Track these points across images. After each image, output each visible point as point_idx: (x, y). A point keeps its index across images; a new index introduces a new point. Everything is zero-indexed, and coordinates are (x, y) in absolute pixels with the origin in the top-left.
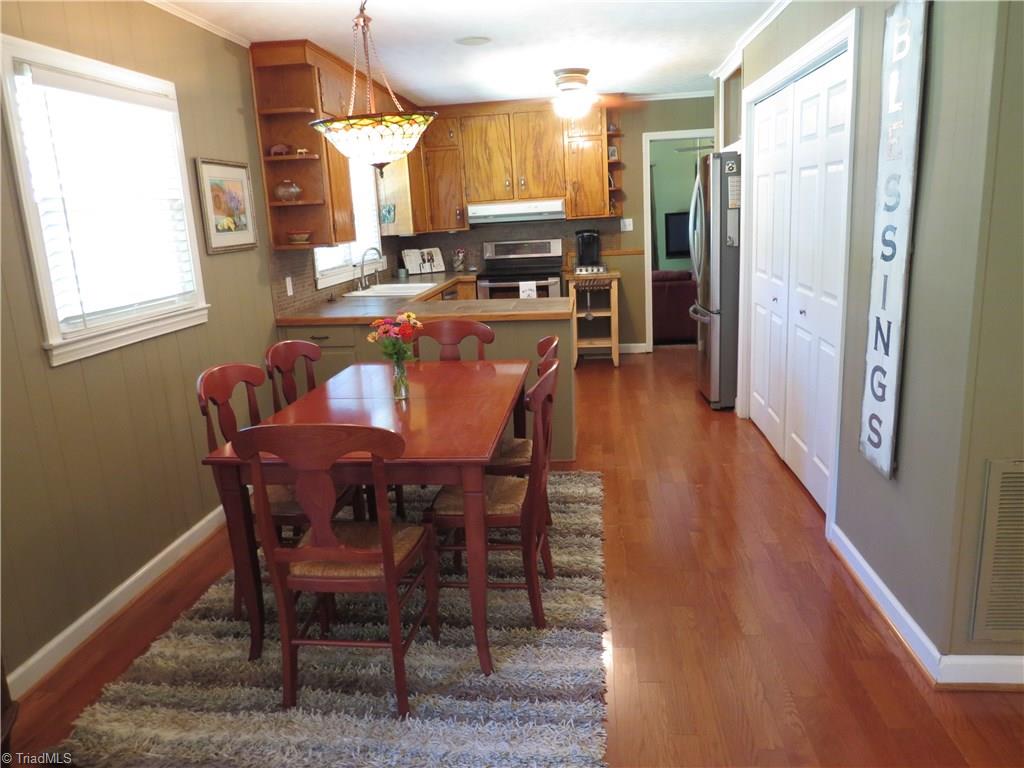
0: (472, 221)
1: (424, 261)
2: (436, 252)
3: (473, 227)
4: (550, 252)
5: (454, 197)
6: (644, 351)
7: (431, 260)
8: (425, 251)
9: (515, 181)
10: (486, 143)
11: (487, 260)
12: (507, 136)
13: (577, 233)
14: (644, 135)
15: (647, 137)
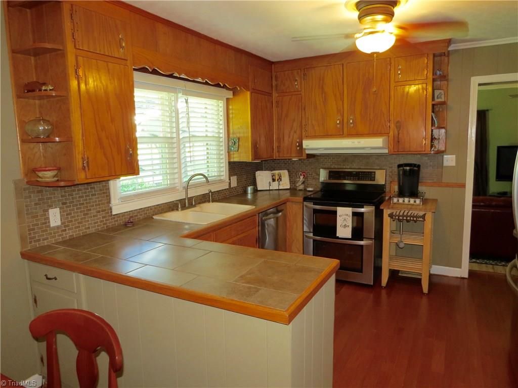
0: (308, 152)
1: (274, 180)
2: (285, 174)
3: (310, 156)
4: (374, 180)
5: (295, 132)
6: (459, 276)
7: (280, 179)
8: (276, 172)
9: (345, 120)
10: (322, 88)
11: (322, 183)
12: (340, 81)
13: (399, 166)
14: (473, 79)
15: (475, 80)
